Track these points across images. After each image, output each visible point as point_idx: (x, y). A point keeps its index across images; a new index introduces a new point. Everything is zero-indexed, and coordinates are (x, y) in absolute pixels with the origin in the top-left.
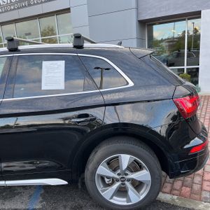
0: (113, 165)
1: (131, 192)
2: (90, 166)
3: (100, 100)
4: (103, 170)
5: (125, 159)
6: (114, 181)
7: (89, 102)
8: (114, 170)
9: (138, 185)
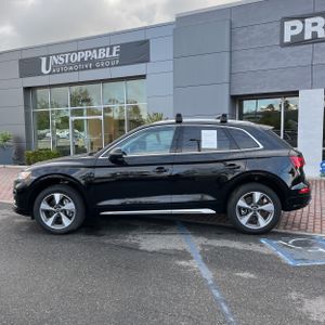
0: (249, 199)
1: (261, 219)
2: (233, 200)
3: (241, 156)
4: (241, 203)
5: (257, 196)
6: (248, 211)
7: (235, 156)
8: (249, 204)
9: (265, 214)
